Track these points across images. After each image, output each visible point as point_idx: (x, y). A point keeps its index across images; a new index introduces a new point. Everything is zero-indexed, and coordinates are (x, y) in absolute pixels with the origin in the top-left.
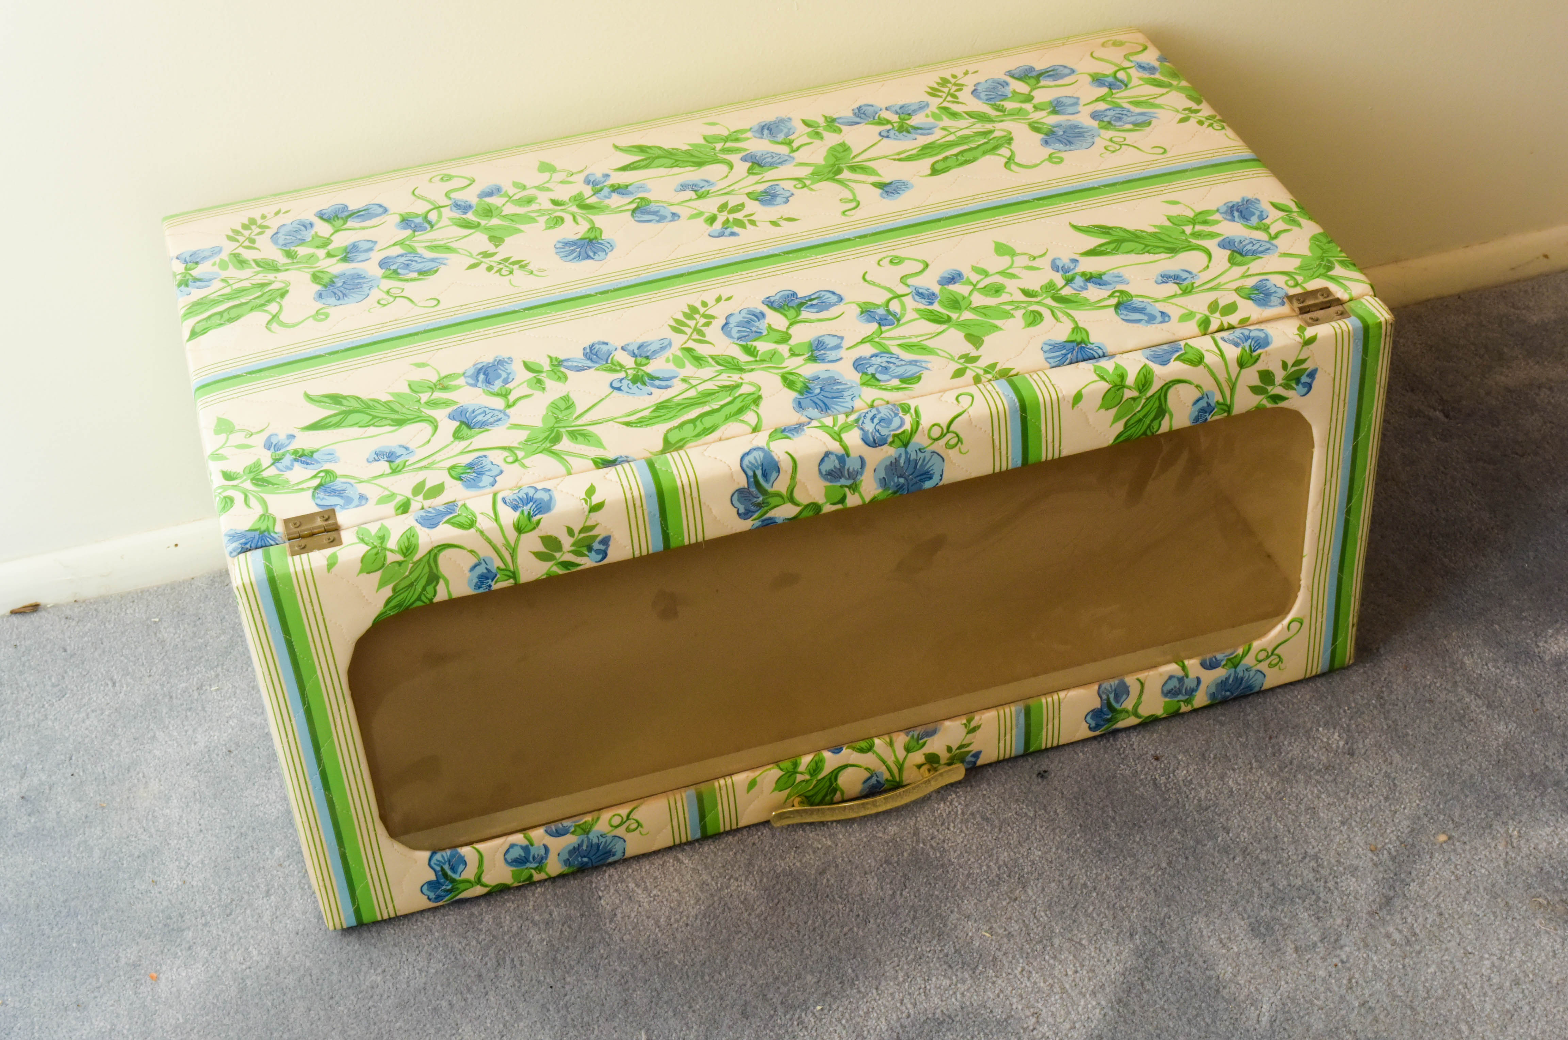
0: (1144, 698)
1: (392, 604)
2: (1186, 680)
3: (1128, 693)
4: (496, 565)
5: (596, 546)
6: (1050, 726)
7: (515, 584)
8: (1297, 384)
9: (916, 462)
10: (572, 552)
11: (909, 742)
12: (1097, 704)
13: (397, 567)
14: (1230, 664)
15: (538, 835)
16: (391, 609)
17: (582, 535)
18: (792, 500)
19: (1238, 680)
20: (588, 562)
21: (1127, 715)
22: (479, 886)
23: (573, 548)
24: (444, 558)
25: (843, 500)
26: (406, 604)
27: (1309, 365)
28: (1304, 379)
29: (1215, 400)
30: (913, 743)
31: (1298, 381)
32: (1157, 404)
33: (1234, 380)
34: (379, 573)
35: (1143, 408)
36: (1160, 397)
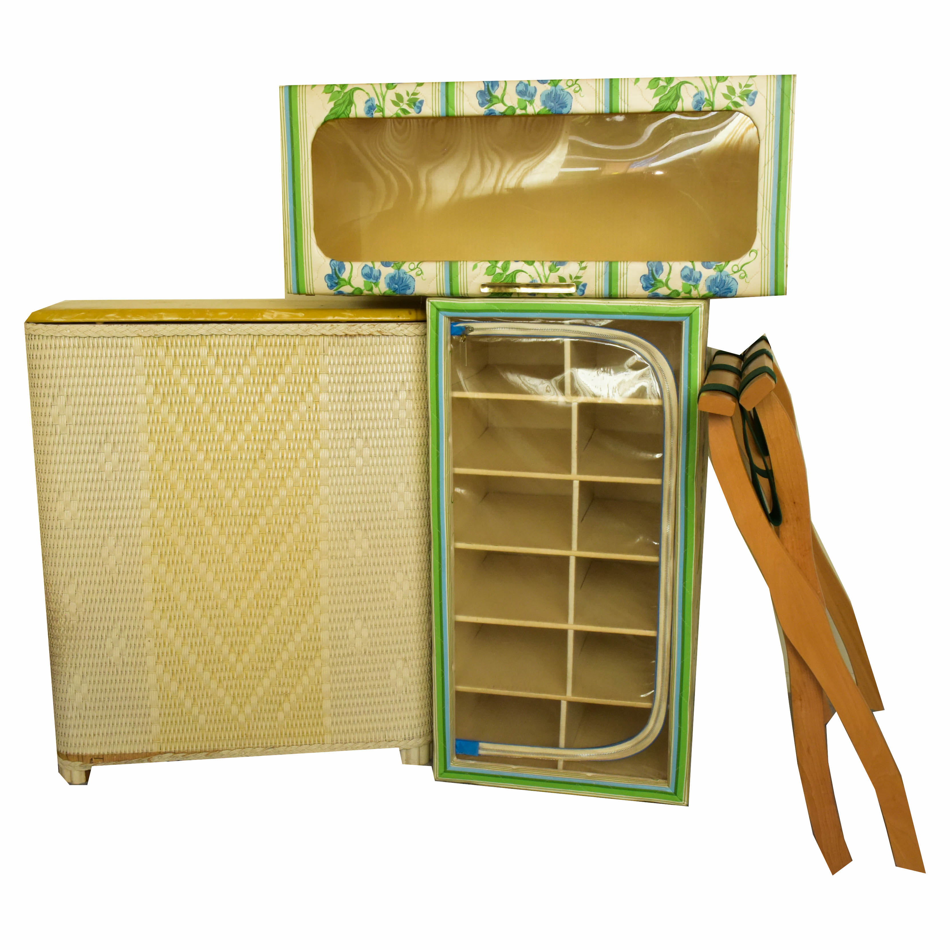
0: (671, 276)
1: (333, 111)
2: (694, 272)
3: (663, 270)
4: (376, 103)
5: (418, 104)
6: (622, 279)
7: (383, 116)
8: (747, 98)
9: (560, 95)
10: (407, 104)
11: (551, 266)
12: (646, 272)
13: (337, 93)
14: (718, 269)
15: (378, 266)
16: (332, 114)
17: (412, 97)
18: (503, 102)
19: (723, 282)
20: (413, 113)
21: (662, 284)
22: (349, 286)
23: (408, 103)
24: (357, 93)
25: (525, 108)
26: (339, 113)
27: (753, 89)
28: (750, 96)
29: (705, 97)
30: (553, 267)
31: (747, 96)
32: (675, 92)
33: (714, 87)
34: (330, 95)
35: (668, 92)
36: (677, 88)
